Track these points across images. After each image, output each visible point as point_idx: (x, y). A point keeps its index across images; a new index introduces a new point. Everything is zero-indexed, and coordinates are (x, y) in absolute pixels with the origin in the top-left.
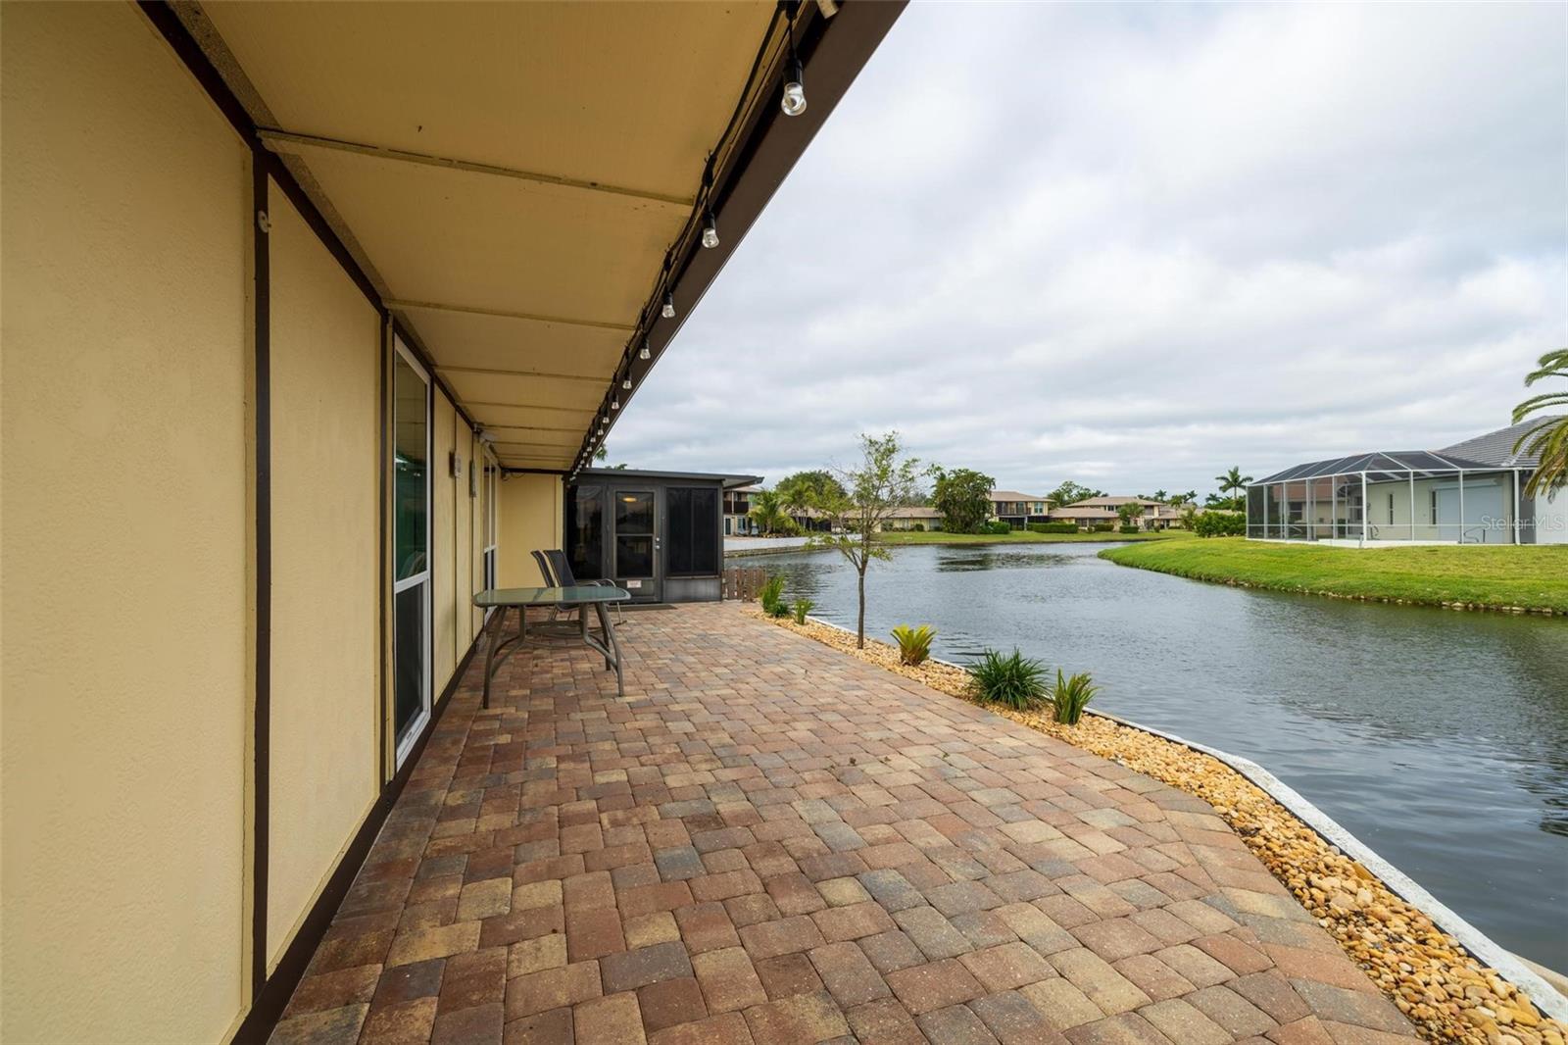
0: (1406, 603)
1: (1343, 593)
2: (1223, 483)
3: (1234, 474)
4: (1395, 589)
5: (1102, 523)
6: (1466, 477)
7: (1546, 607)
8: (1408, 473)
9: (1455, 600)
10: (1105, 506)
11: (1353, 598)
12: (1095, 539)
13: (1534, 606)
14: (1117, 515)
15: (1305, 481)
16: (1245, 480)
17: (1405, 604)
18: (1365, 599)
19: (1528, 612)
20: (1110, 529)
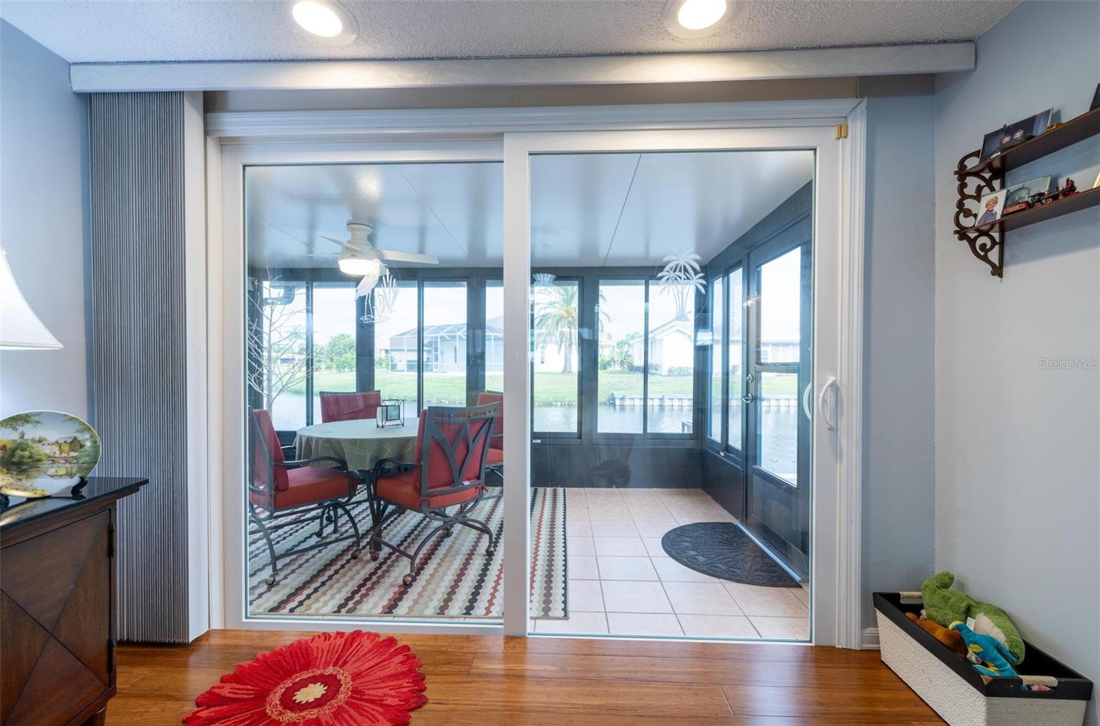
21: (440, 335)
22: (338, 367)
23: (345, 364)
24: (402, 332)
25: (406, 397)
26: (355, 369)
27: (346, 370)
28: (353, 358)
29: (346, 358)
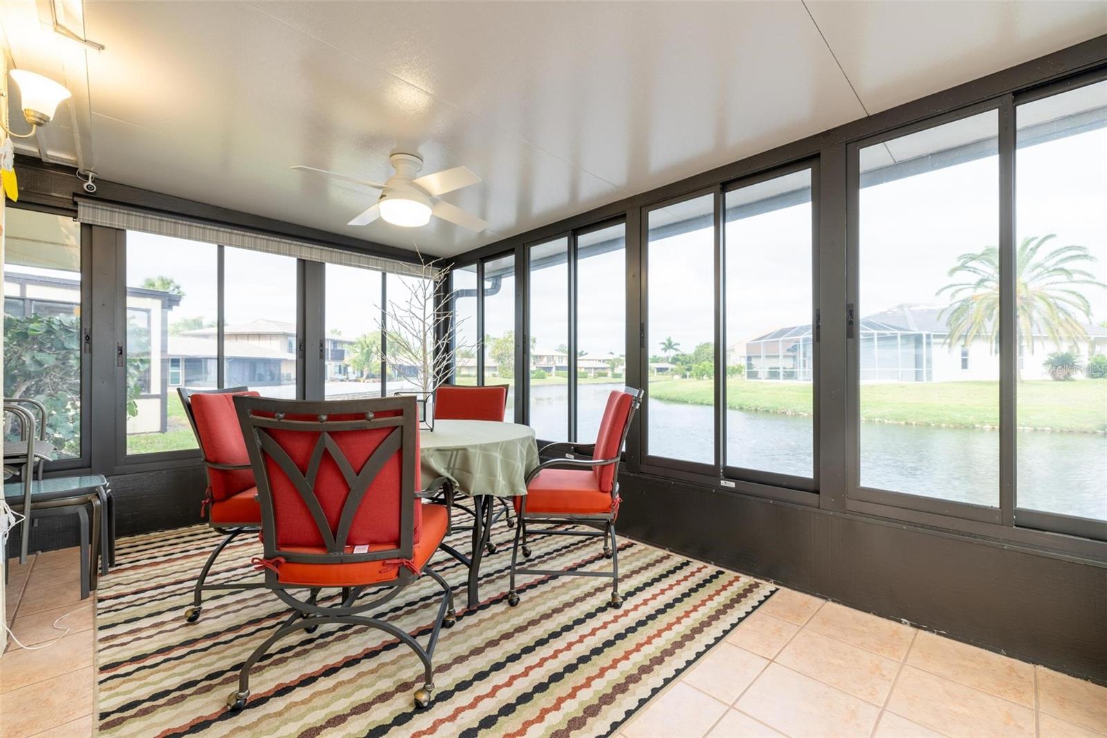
0: (949, 427)
1: (896, 419)
2: (664, 346)
3: (669, 340)
4: (935, 416)
5: (602, 371)
6: (903, 337)
7: (1046, 426)
8: (873, 334)
9: (982, 423)
10: (596, 360)
11: (906, 424)
12: (600, 382)
13: (1039, 426)
14: (609, 366)
15: (778, 341)
16: (676, 344)
17: (947, 427)
18: (916, 424)
19: (1035, 430)
20: (606, 375)
21: (803, 336)
22: (697, 375)
23: (703, 372)
24: (759, 336)
25: (758, 407)
26: (713, 377)
27: (705, 377)
28: (711, 366)
29: (704, 366)
